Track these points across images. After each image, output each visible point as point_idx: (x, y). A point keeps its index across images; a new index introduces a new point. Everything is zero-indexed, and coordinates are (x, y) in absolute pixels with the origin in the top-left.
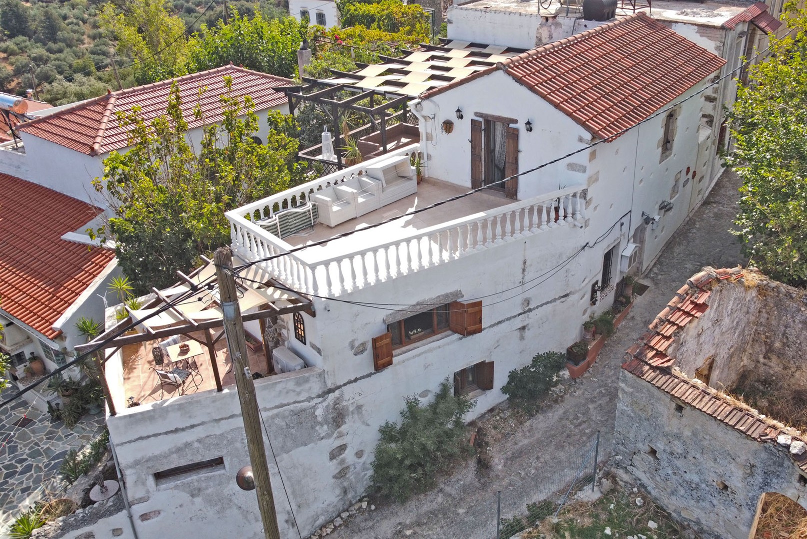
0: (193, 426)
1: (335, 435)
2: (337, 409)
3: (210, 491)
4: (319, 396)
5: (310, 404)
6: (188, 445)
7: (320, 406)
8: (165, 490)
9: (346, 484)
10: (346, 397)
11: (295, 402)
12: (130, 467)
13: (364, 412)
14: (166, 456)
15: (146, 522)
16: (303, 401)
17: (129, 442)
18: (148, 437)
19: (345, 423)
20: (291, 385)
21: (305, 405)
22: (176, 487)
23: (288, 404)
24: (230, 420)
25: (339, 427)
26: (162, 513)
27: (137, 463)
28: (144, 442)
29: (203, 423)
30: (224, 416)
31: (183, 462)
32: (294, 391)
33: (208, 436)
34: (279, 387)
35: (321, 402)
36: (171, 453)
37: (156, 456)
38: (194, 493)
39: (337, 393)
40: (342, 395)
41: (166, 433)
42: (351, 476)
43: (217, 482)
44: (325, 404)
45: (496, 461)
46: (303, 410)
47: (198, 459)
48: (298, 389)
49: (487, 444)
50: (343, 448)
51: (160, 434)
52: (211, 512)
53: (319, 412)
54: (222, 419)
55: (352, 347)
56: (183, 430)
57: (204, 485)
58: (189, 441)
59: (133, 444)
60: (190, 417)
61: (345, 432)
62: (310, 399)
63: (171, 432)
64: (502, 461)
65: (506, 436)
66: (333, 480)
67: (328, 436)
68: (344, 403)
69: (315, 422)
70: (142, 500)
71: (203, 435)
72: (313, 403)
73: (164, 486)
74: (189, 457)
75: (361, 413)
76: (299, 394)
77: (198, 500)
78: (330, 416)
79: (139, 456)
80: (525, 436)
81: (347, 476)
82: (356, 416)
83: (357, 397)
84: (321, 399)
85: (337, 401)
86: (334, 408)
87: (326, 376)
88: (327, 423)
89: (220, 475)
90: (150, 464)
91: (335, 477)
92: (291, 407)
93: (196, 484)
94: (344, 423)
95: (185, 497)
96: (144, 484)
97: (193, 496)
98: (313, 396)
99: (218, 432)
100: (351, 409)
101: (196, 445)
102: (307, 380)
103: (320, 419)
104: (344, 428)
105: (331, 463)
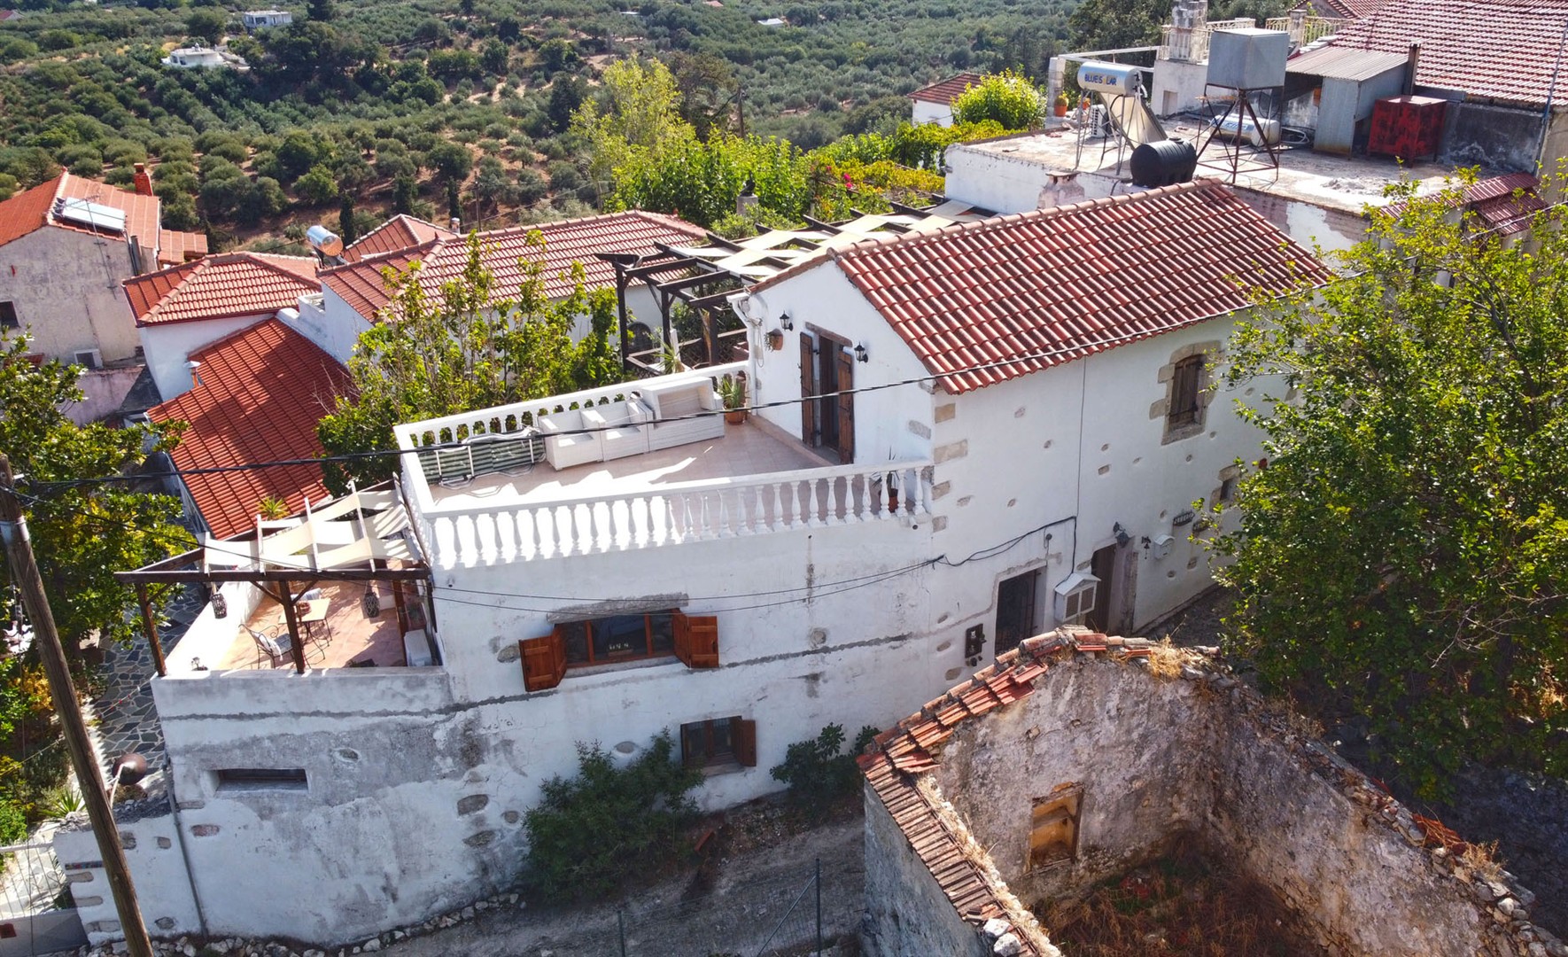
0: (263, 716)
1: (466, 776)
2: (469, 737)
3: (285, 815)
4: (440, 712)
5: (425, 720)
6: (256, 741)
7: (441, 726)
8: (225, 798)
9: (486, 858)
10: (486, 722)
11: (405, 713)
12: (178, 753)
13: (515, 753)
14: (226, 750)
15: (200, 839)
16: (416, 714)
17: (180, 718)
18: (204, 717)
19: (483, 762)
20: (399, 686)
21: (419, 719)
22: (240, 798)
23: (396, 714)
24: (313, 718)
25: (473, 766)
26: (221, 831)
27: (187, 750)
28: (199, 723)
29: (276, 715)
30: (305, 710)
31: (249, 764)
32: (404, 696)
33: (283, 735)
34: (382, 685)
35: (444, 721)
36: (234, 747)
37: (213, 747)
38: (265, 813)
39: (470, 713)
40: (478, 717)
41: (229, 717)
42: (496, 847)
43: (295, 805)
44: (449, 725)
45: (724, 881)
46: (415, 727)
47: (269, 764)
48: (410, 695)
49: (726, 853)
50: (481, 800)
51: (220, 717)
52: (282, 846)
53: (440, 735)
54: (302, 714)
55: (495, 649)
56: (250, 717)
57: (277, 805)
58: (258, 736)
59: (184, 722)
60: (259, 701)
61: (484, 776)
62: (427, 713)
63: (234, 717)
64: (732, 884)
65: (758, 847)
66: (463, 847)
67: (455, 775)
68: (482, 731)
69: (432, 751)
70: (195, 805)
71: (277, 731)
72: (431, 719)
73: (225, 793)
74: (257, 758)
75: (511, 753)
76: (411, 701)
77: (268, 824)
78: (457, 746)
79: (192, 741)
80: (785, 855)
81: (489, 846)
82: (501, 755)
83: (504, 727)
84: (443, 717)
85: (470, 725)
86: (464, 735)
87: (451, 683)
88: (453, 755)
89: (299, 796)
90: (204, 755)
91: (467, 842)
92: (400, 719)
93: (266, 799)
94: (481, 761)
95: (250, 815)
96: (196, 782)
97: (262, 817)
98: (432, 709)
99: (298, 733)
100: (493, 742)
101: (267, 743)
102: (422, 684)
103: (440, 746)
104: (481, 769)
105: (460, 819)
